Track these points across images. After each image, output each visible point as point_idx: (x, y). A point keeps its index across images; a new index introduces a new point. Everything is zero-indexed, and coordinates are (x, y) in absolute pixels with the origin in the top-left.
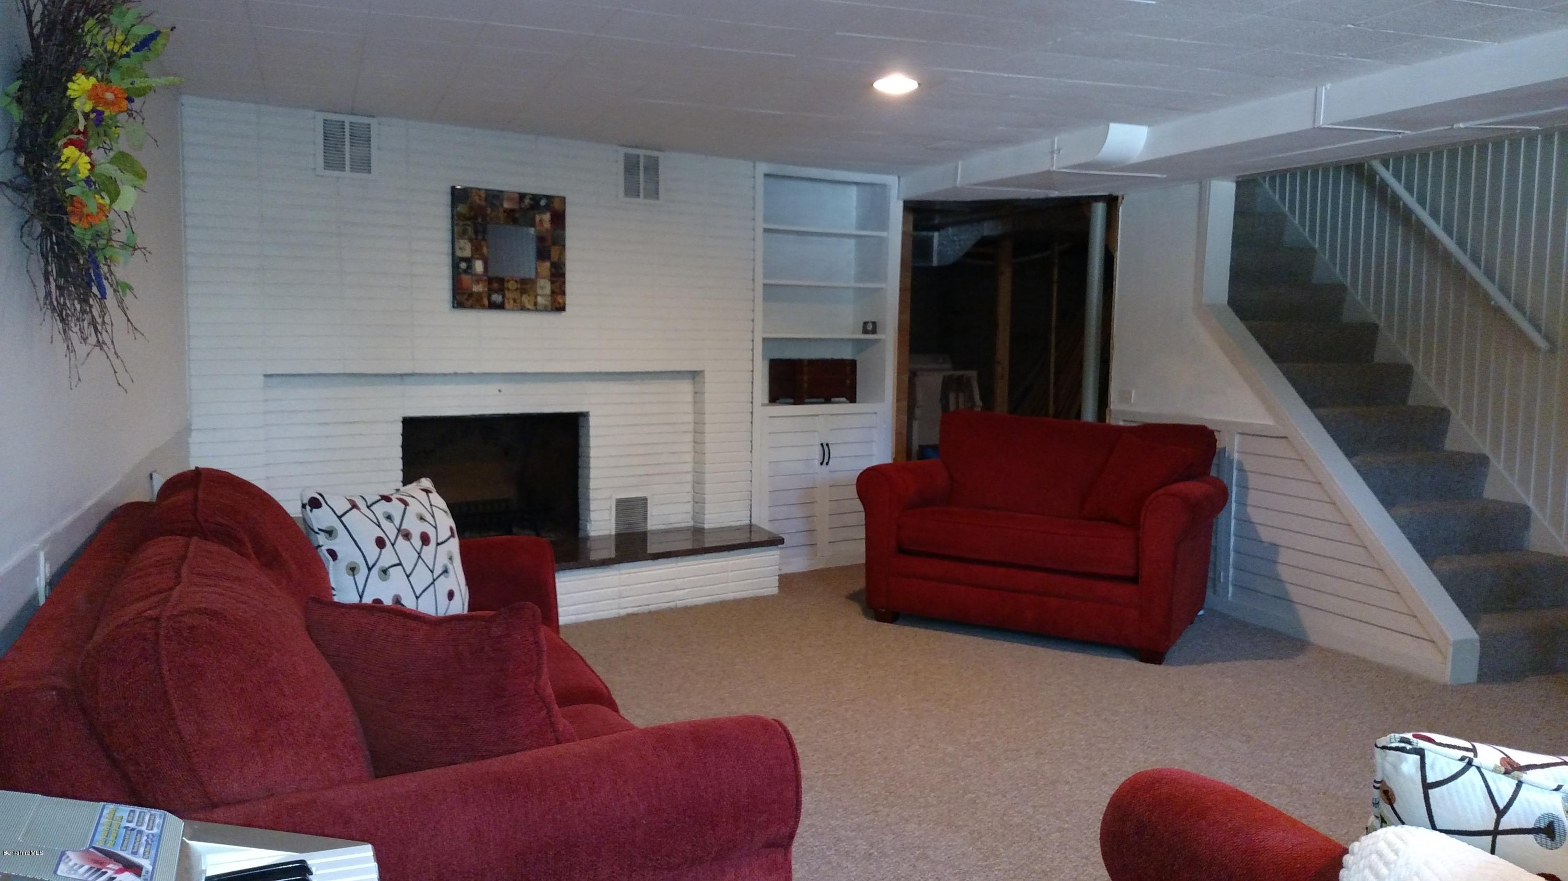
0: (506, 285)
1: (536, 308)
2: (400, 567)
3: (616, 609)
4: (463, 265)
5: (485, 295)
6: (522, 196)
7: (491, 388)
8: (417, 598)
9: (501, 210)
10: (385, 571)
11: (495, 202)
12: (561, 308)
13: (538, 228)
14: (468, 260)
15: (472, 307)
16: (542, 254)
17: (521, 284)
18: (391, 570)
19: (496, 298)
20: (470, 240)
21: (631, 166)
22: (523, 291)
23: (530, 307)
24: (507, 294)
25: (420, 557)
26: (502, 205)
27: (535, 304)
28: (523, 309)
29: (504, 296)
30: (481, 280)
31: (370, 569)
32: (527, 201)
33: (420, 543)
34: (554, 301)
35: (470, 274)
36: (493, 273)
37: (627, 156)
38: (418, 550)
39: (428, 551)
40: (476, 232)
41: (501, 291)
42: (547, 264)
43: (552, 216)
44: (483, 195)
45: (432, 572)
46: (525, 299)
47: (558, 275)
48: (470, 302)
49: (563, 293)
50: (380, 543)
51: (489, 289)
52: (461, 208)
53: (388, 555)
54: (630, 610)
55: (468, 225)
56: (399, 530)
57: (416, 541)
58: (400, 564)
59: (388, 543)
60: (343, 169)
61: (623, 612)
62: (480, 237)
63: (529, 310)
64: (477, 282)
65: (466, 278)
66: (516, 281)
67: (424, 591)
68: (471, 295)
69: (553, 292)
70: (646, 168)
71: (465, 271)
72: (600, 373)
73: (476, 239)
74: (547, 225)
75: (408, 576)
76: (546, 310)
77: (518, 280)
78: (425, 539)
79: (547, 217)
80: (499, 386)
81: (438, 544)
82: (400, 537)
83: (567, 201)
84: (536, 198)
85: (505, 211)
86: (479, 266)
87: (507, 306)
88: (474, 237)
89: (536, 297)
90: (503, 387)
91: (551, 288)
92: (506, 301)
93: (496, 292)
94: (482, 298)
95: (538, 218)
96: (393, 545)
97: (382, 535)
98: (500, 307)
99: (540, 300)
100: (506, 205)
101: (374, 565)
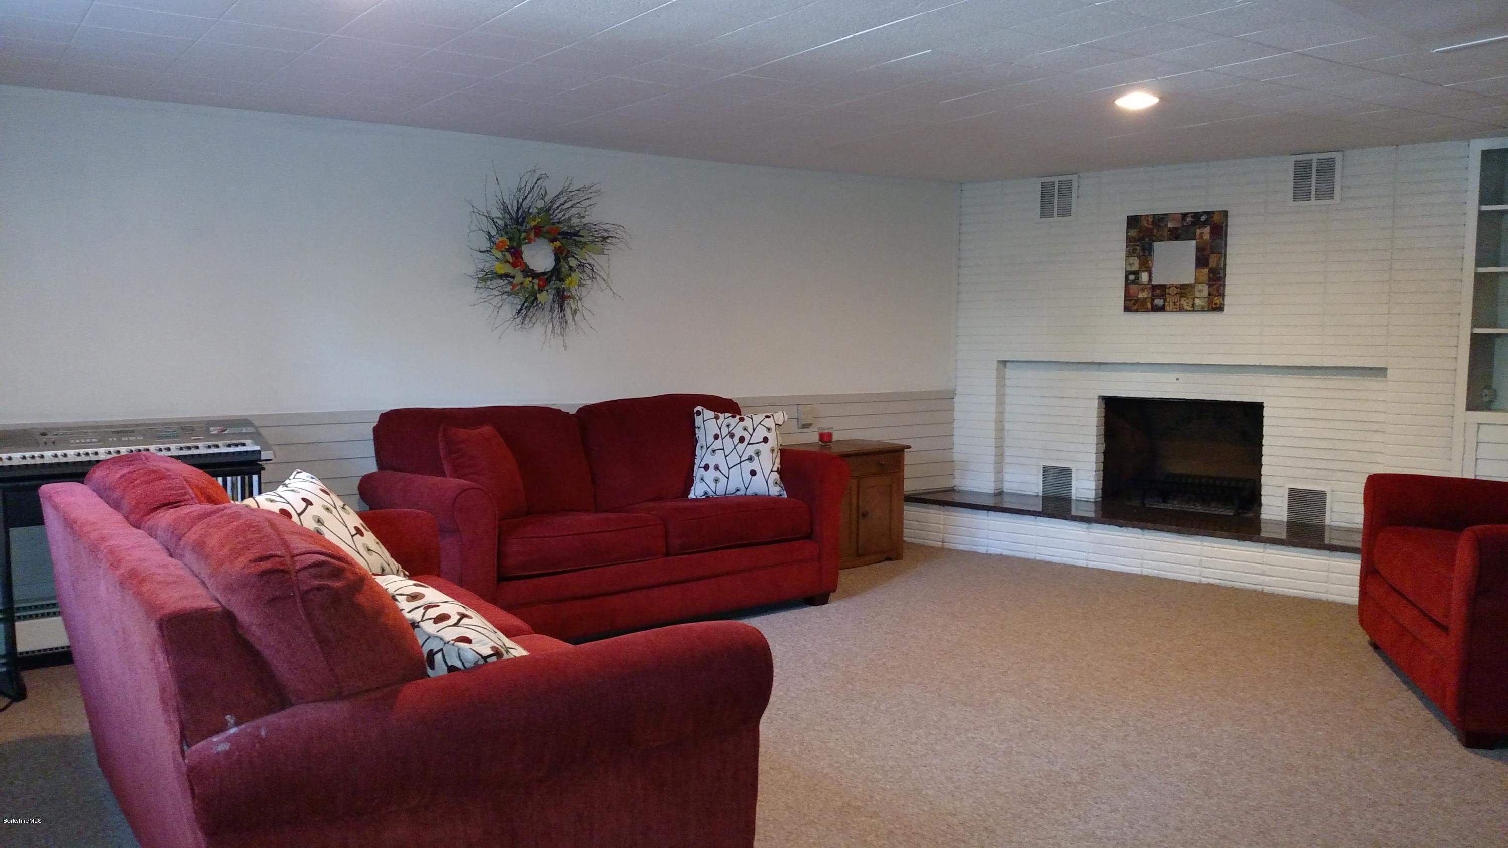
0: (1167, 290)
1: (1194, 309)
2: (723, 451)
3: (1198, 576)
4: (1132, 277)
5: (1148, 300)
6: (1184, 215)
7: (1170, 377)
8: (729, 469)
9: (1166, 229)
10: (714, 451)
11: (1160, 224)
12: (1220, 308)
13: (1198, 240)
14: (1135, 273)
15: (1137, 310)
16: (1201, 262)
17: (1180, 289)
18: (717, 451)
19: (1159, 302)
20: (1139, 257)
21: (1302, 173)
22: (1182, 295)
23: (1188, 308)
24: (1168, 298)
25: (735, 448)
26: (1166, 225)
27: (1193, 305)
28: (1181, 309)
29: (1165, 300)
30: (1146, 288)
31: (707, 449)
32: (1189, 219)
33: (738, 441)
34: (1210, 302)
35: (1137, 283)
36: (1155, 282)
37: (1297, 164)
38: (736, 444)
39: (741, 447)
40: (1143, 250)
41: (1163, 296)
42: (1206, 270)
43: (1211, 228)
44: (1150, 219)
45: (741, 457)
46: (1185, 303)
47: (1217, 280)
48: (1135, 307)
49: (1223, 295)
50: (716, 437)
51: (1153, 295)
52: (1133, 233)
53: (718, 444)
54: (1212, 581)
55: (1138, 245)
56: (729, 433)
57: (736, 440)
58: (723, 449)
59: (720, 437)
60: (1052, 216)
61: (1205, 580)
62: (1146, 254)
63: (1187, 310)
64: (1143, 290)
65: (1133, 287)
66: (1176, 287)
67: (734, 466)
68: (1136, 301)
69: (1210, 294)
70: (1318, 171)
71: (1133, 282)
72: (1260, 366)
73: (1144, 255)
74: (1207, 237)
75: (726, 457)
76: (1203, 310)
77: (1178, 286)
78: (742, 440)
79: (1207, 230)
80: (1176, 375)
81: (749, 444)
82: (728, 436)
83: (1229, 214)
84: (1197, 215)
85: (1170, 230)
86: (1144, 277)
87: (1167, 308)
88: (1141, 254)
89: (1194, 299)
90: (1180, 376)
91: (1209, 290)
92: (1166, 304)
93: (1159, 297)
94: (1146, 302)
95: (1198, 231)
96: (722, 439)
97: (719, 434)
98: (1162, 309)
99: (1198, 302)
100: (1170, 225)
101: (709, 447)
